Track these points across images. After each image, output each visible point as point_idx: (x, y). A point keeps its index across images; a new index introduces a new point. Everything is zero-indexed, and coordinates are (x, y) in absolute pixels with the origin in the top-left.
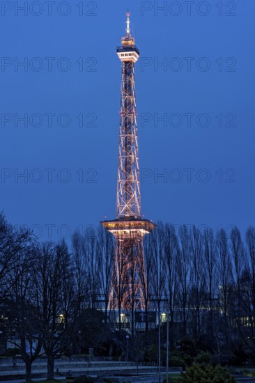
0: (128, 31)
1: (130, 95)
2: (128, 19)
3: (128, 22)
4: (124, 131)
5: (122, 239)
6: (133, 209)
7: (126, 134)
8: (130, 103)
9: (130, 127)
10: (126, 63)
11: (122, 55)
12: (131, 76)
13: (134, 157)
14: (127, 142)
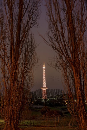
2: (44, 63)
5: (43, 90)
13: (45, 80)
14: (44, 78)
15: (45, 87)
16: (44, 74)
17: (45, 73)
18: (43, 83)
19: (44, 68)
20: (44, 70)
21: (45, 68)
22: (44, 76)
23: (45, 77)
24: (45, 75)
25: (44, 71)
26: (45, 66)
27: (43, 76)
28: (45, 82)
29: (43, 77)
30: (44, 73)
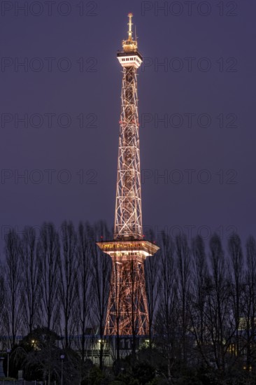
0: (130, 34)
1: (132, 103)
2: (130, 21)
3: (130, 24)
4: (124, 142)
5: (120, 261)
6: (133, 229)
7: (126, 146)
8: (131, 112)
9: (131, 139)
10: (128, 68)
11: (123, 60)
12: (132, 83)
13: (135, 171)
14: (128, 155)
15: (131, 239)
16: (123, 121)
17: (135, 108)
18: (120, 198)
19: (124, 62)
20: (129, 80)
21: (136, 62)
22: (128, 136)
23: (135, 149)
24: (135, 128)
25: (129, 93)
26: (133, 46)
27: (122, 141)
28: (135, 194)
29: (122, 149)
30: (129, 113)
